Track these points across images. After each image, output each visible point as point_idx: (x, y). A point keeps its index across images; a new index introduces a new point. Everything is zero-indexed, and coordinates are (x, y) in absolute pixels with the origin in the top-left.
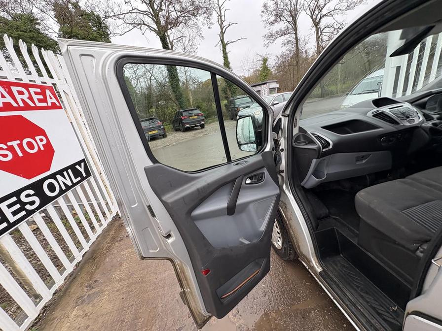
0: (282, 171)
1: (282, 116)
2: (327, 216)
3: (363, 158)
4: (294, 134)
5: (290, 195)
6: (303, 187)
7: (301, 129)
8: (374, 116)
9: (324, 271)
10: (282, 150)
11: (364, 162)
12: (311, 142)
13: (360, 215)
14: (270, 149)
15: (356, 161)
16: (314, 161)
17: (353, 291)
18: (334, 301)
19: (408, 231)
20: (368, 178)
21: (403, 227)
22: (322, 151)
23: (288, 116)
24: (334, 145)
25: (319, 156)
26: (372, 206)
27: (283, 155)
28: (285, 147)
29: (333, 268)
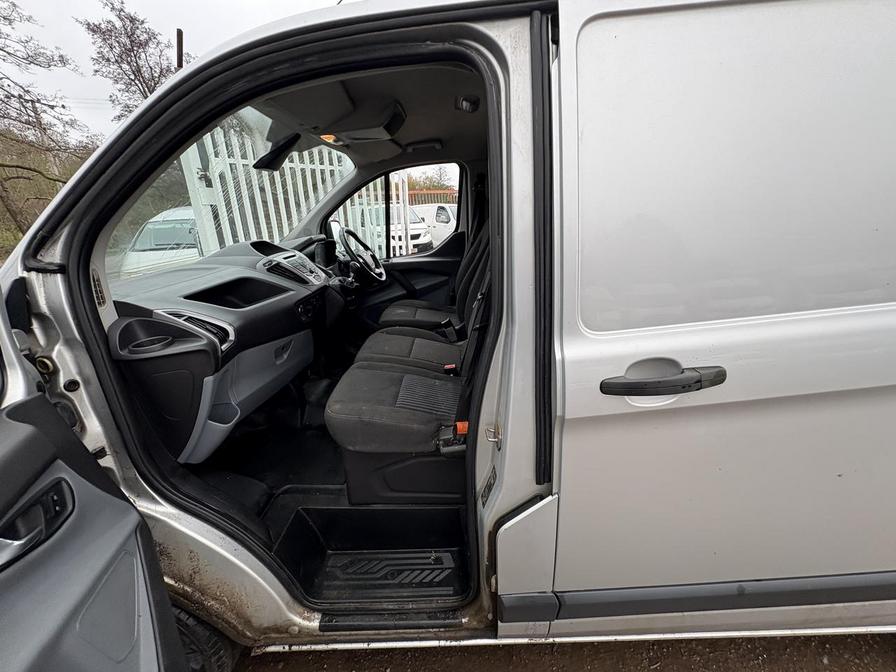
0: (101, 453)
1: (28, 269)
2: (270, 497)
3: (284, 349)
4: (106, 325)
5: (159, 508)
6: (186, 466)
7: (122, 308)
8: (268, 270)
9: (325, 613)
10: (72, 385)
11: (285, 356)
12: (183, 335)
13: (351, 448)
14: (29, 391)
15: (276, 357)
16: (209, 381)
17: (387, 592)
18: (374, 645)
19: (422, 427)
20: (292, 387)
21: (415, 426)
22: (222, 352)
23: (62, 269)
24: (238, 332)
25: (217, 364)
26: (366, 418)
27: (82, 401)
28: (80, 373)
29: (336, 588)
